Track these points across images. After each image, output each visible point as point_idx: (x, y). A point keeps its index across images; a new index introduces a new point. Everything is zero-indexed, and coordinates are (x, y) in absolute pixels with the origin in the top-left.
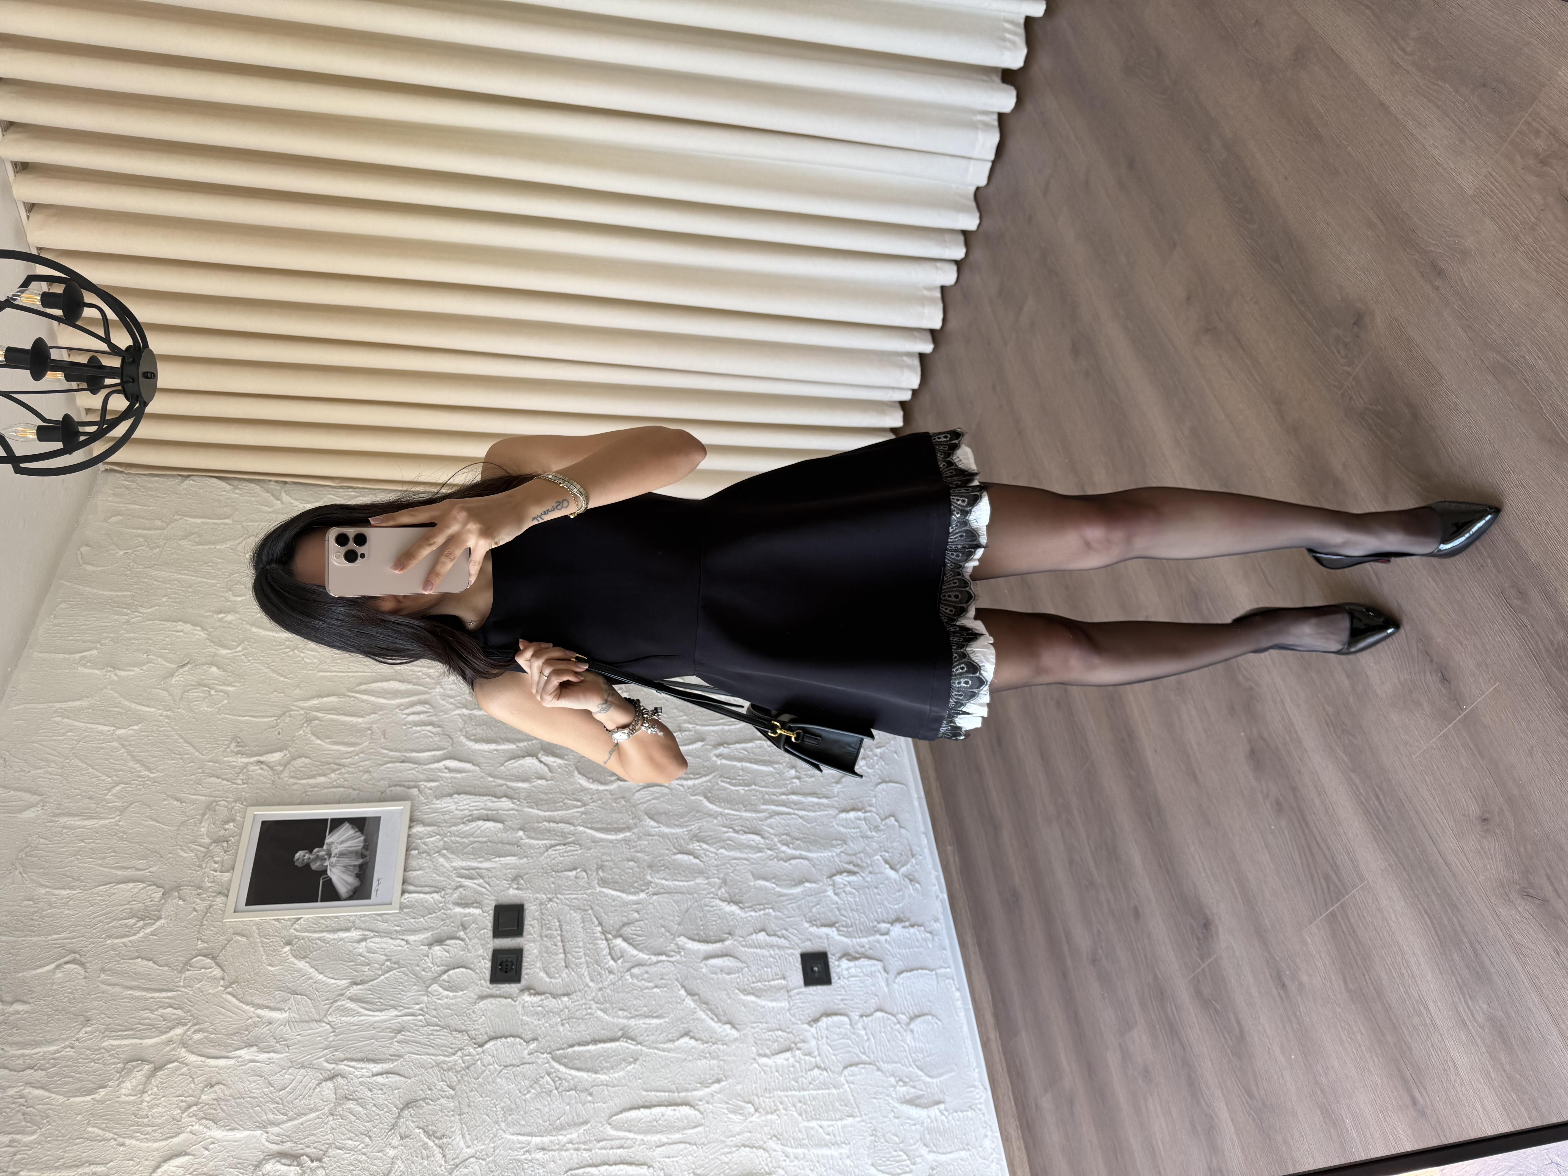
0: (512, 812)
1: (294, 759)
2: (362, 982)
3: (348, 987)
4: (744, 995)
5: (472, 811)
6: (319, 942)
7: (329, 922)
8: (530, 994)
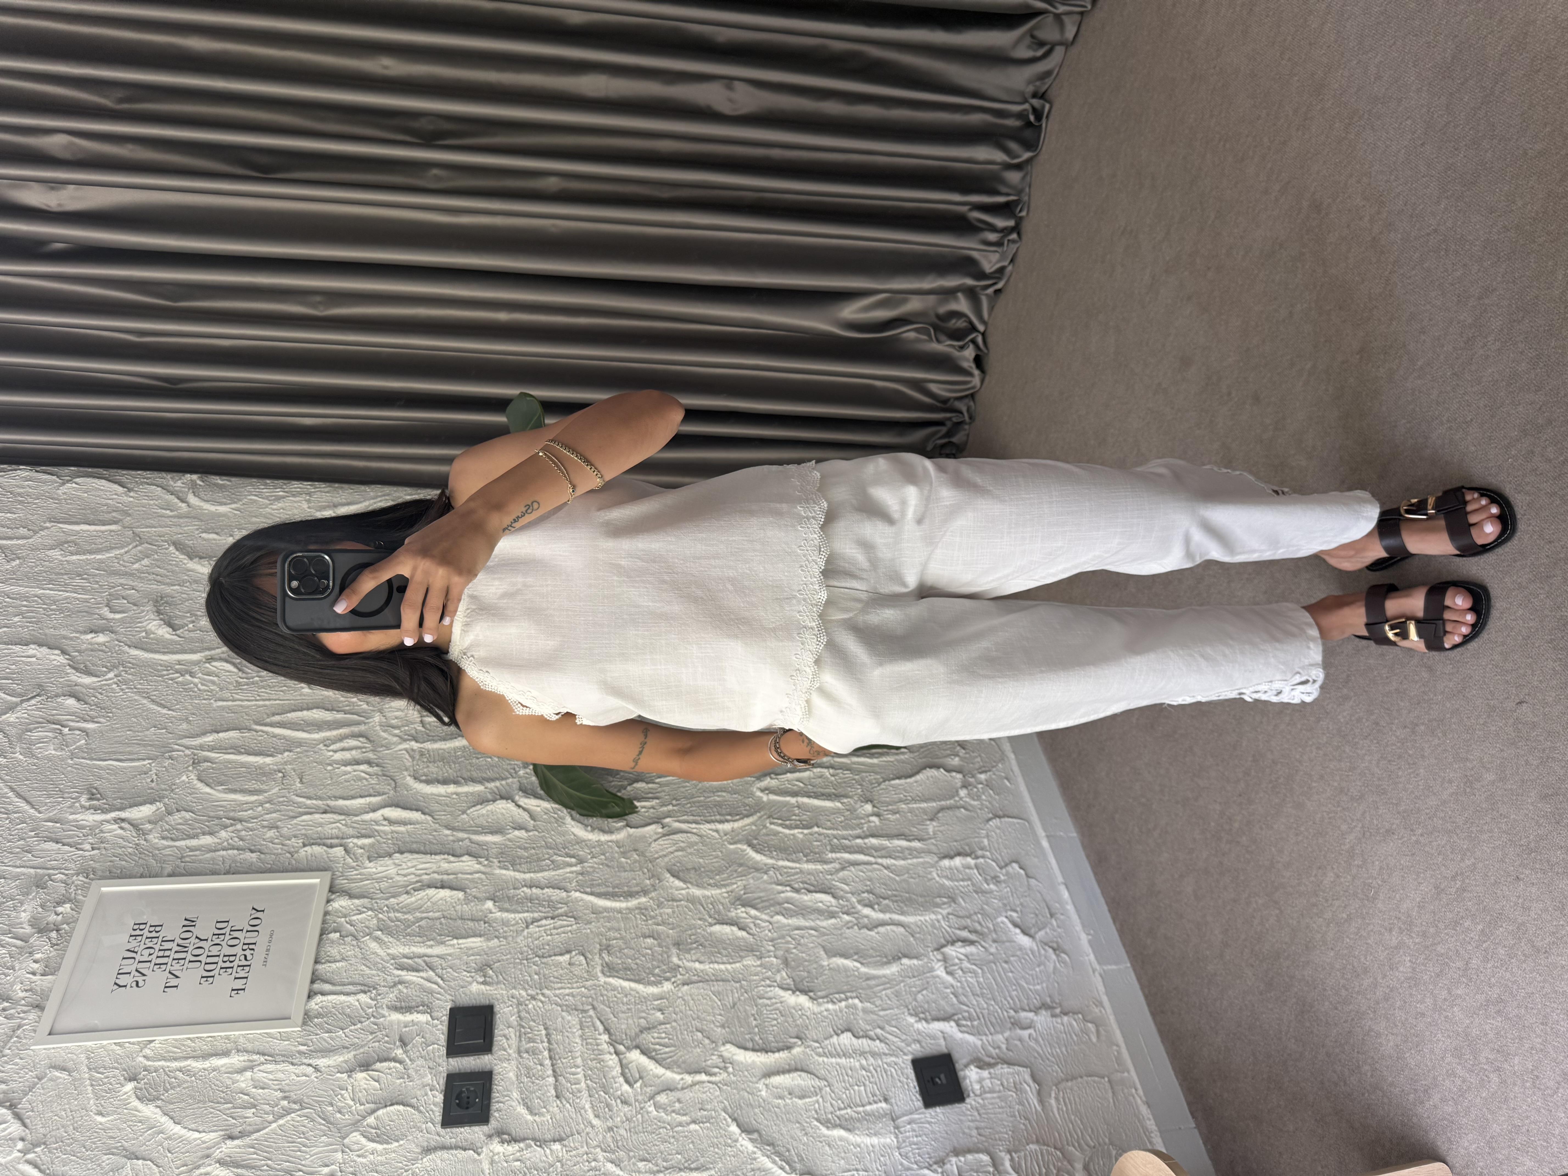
0: (477, 875)
1: (170, 813)
2: (242, 1135)
3: (218, 1143)
4: (828, 1128)
5: (419, 875)
6: (180, 1074)
7: (198, 1044)
8: (502, 1142)
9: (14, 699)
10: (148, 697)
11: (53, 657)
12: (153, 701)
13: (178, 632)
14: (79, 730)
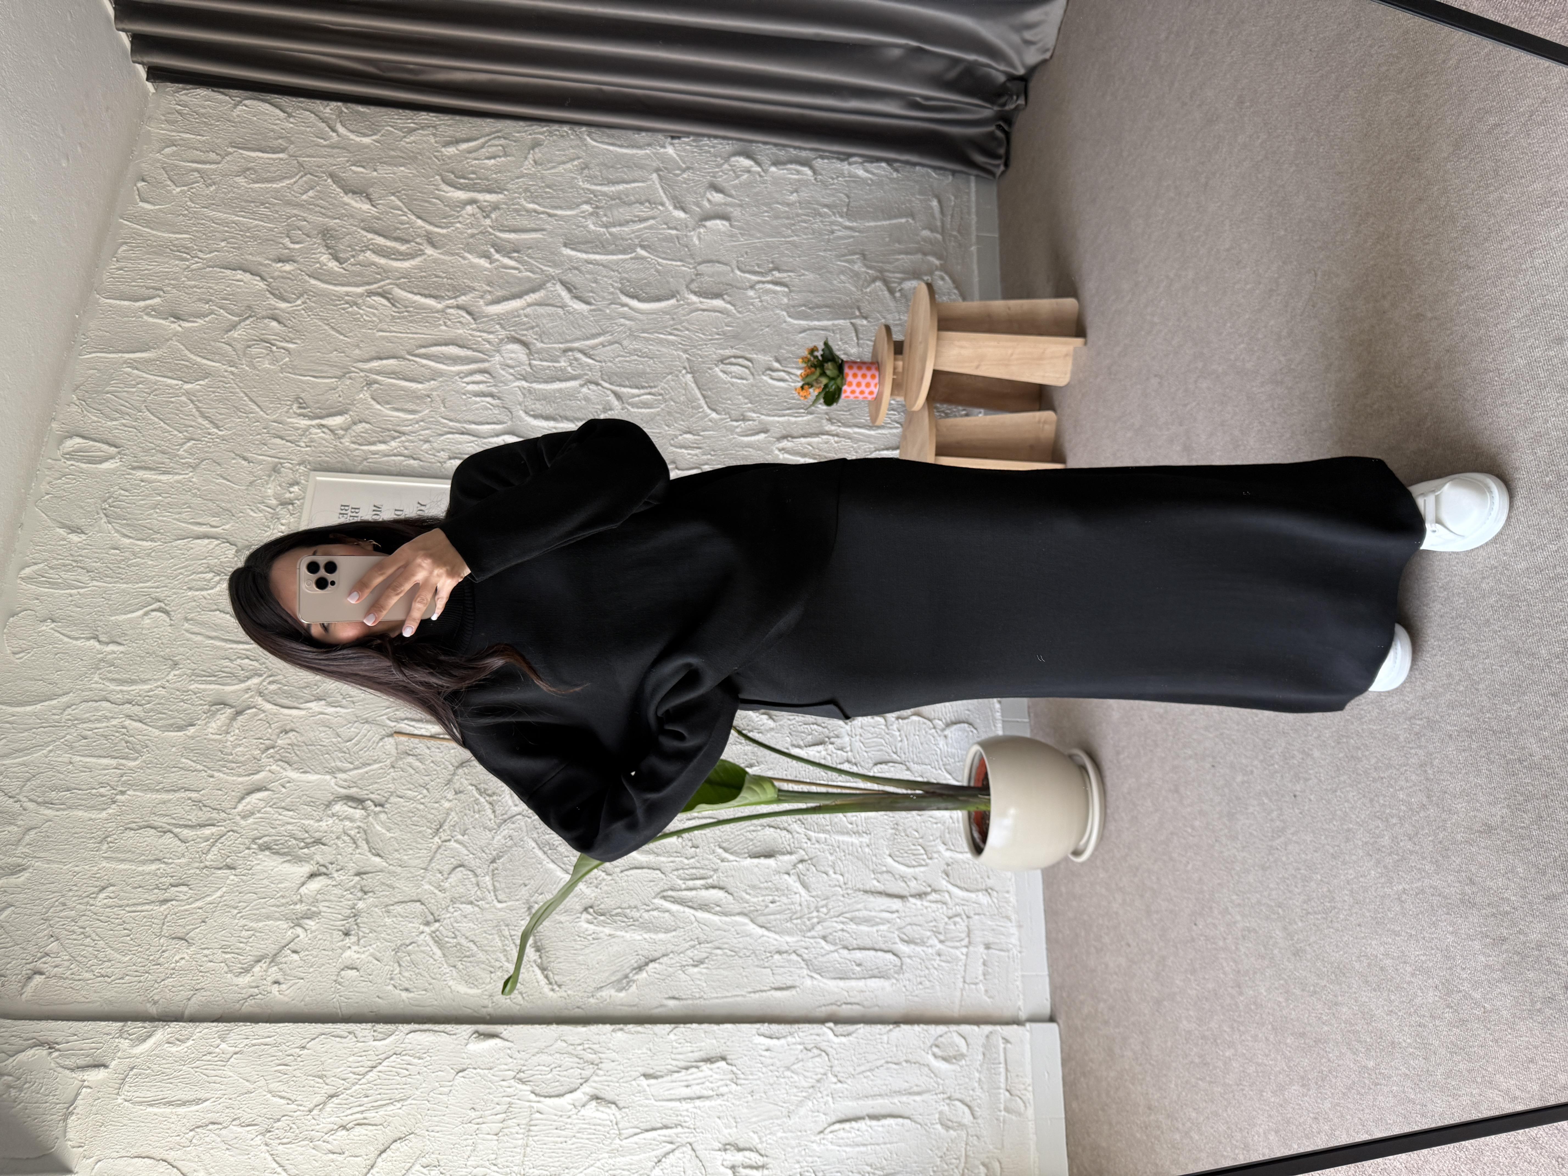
9: (234, 318)
10: (328, 324)
11: (255, 282)
12: (332, 328)
13: (344, 266)
14: (284, 349)
